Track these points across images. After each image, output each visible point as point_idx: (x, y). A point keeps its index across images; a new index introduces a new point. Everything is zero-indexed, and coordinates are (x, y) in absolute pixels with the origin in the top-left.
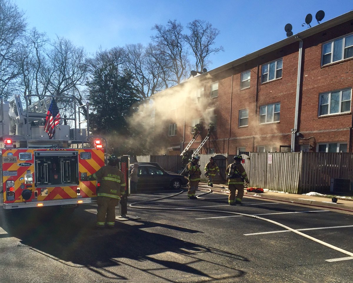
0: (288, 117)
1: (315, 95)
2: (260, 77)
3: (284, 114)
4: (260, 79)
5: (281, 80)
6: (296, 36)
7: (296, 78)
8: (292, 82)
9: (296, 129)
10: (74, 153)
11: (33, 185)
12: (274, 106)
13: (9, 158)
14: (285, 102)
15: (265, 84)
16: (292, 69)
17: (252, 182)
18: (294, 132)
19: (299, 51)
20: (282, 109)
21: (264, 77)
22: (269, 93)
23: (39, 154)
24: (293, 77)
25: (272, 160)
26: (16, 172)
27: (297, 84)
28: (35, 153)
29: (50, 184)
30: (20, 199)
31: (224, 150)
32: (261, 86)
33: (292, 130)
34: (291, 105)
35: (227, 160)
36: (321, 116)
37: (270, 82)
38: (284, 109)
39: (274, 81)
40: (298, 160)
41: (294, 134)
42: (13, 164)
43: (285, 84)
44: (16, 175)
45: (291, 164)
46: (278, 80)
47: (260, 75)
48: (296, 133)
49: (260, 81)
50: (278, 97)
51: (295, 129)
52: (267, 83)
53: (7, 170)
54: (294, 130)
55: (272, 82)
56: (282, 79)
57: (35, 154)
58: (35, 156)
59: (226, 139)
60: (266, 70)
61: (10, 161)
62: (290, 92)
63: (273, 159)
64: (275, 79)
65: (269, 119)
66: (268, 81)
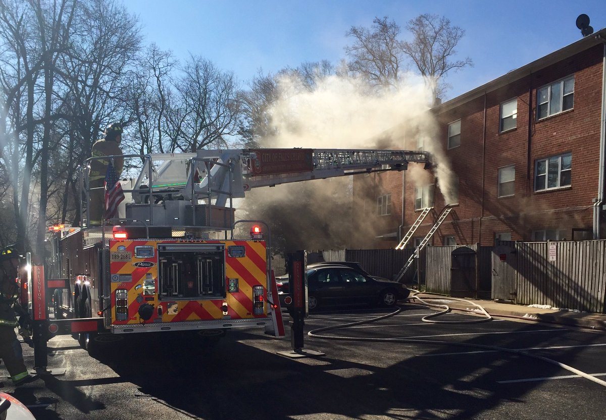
0: (585, 179)
2: (534, 109)
3: (579, 173)
4: (534, 112)
5: (571, 114)
6: (597, 36)
7: (599, 109)
8: (593, 116)
9: (602, 198)
10: (218, 248)
11: (156, 298)
12: (560, 159)
13: (120, 255)
14: (580, 152)
15: (543, 121)
16: (592, 93)
17: (521, 293)
18: (598, 204)
19: (603, 61)
20: (576, 164)
21: (541, 109)
22: (552, 137)
23: (164, 248)
24: (594, 106)
25: (556, 254)
26: (131, 277)
27: (602, 120)
28: (159, 246)
29: (181, 295)
30: (135, 318)
31: (472, 238)
32: (537, 126)
33: (594, 200)
34: (591, 156)
35: (476, 256)
37: (552, 117)
38: (578, 164)
39: (559, 115)
40: (602, 253)
41: (598, 208)
42: (126, 263)
43: (580, 120)
44: (131, 281)
45: (591, 261)
46: (567, 113)
47: (534, 105)
48: (601, 206)
49: (535, 117)
50: (567, 144)
51: (599, 198)
52: (547, 119)
53: (118, 273)
54: (597, 200)
55: (556, 116)
56: (573, 110)
57: (159, 249)
58: (159, 251)
59: (475, 219)
60: (544, 97)
61: (122, 258)
62: (588, 133)
63: (559, 252)
64: (561, 112)
65: (552, 182)
66: (549, 116)
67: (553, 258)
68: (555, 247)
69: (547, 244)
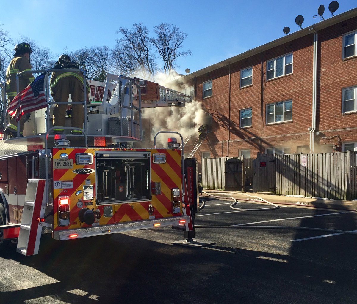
0: (302, 116)
1: (337, 90)
2: (265, 73)
3: (298, 112)
4: (265, 75)
5: (291, 76)
6: (311, 28)
7: (311, 73)
8: (307, 77)
9: (315, 128)
10: (145, 155)
11: (94, 202)
12: (284, 104)
13: (62, 162)
14: (299, 99)
15: (272, 80)
16: (306, 63)
18: (313, 131)
19: (313, 45)
20: (295, 107)
21: (271, 74)
22: (277, 90)
23: (101, 155)
24: (307, 71)
26: (72, 183)
27: (314, 79)
28: (97, 154)
29: (113, 199)
30: (75, 223)
32: (267, 83)
33: (309, 129)
34: (306, 102)
35: (242, 163)
36: (346, 112)
37: (278, 79)
38: (297, 107)
39: (283, 77)
41: (313, 134)
42: (68, 169)
43: (298, 80)
44: (72, 187)
45: (335, 166)
46: (289, 76)
47: (264, 71)
48: (315, 132)
49: (265, 78)
50: (289, 94)
51: (313, 128)
52: (274, 80)
53: (60, 180)
54: (311, 129)
55: (280, 78)
56: (293, 74)
57: (97, 156)
58: (97, 158)
59: (224, 142)
60: (271, 66)
61: (64, 166)
62: (304, 88)
64: (284, 75)
65: (278, 118)
66: (276, 78)
67: (304, 164)
68: (306, 157)
69: (299, 155)
